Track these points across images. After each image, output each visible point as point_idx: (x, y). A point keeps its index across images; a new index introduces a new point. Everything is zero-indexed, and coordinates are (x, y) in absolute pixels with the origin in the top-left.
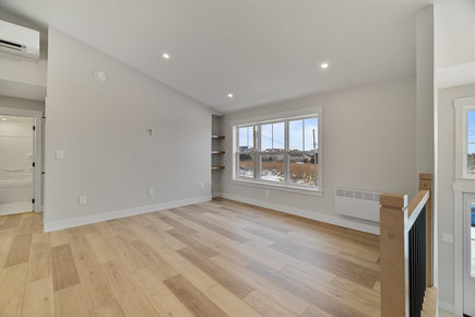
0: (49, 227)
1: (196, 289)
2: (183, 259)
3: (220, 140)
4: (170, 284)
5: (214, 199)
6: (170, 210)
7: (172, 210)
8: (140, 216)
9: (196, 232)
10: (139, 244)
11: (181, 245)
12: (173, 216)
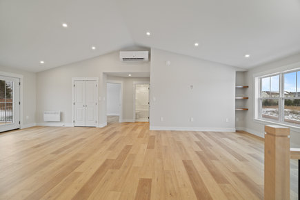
0: (152, 128)
1: (196, 169)
2: (196, 155)
3: (243, 89)
4: (184, 162)
5: (237, 131)
6: (203, 132)
7: (204, 132)
8: (186, 132)
9: (211, 146)
10: (179, 143)
11: (199, 149)
12: (203, 135)
